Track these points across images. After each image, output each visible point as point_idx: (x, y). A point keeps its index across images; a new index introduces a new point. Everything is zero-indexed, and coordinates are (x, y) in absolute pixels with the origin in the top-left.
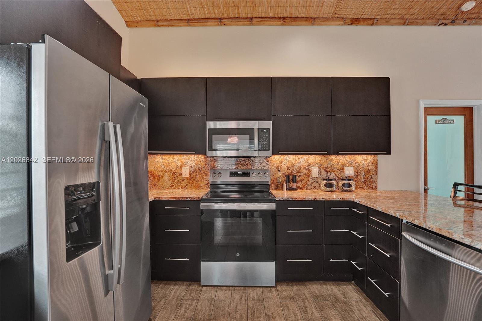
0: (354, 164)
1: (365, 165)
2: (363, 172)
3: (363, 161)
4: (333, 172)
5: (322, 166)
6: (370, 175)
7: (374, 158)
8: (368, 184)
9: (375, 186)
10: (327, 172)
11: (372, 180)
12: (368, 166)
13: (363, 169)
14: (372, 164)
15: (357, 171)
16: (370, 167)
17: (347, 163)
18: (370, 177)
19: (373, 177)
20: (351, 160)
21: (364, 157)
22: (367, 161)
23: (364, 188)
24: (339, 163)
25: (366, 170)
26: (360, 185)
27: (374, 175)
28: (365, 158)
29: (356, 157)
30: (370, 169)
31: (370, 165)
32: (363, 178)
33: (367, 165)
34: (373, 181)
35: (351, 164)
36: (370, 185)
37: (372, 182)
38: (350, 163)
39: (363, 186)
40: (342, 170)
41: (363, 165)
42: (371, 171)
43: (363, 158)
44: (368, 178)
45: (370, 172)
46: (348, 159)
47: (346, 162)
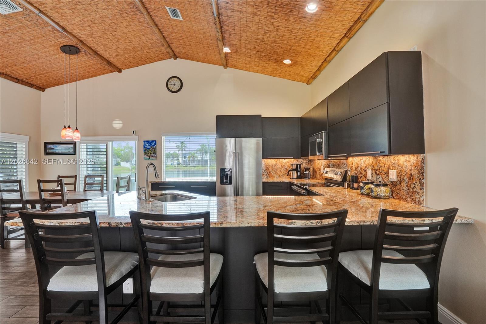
0: (397, 167)
1: (407, 168)
2: (405, 178)
3: (405, 164)
4: (381, 175)
5: (374, 168)
6: (413, 183)
7: (417, 158)
8: (410, 195)
9: (419, 199)
10: (377, 175)
11: (415, 190)
12: (411, 170)
13: (406, 173)
14: (415, 167)
15: (400, 176)
16: (413, 171)
17: (392, 165)
18: (412, 186)
19: (416, 185)
20: (395, 161)
21: (406, 157)
22: (410, 164)
23: (407, 200)
24: (385, 165)
25: (409, 176)
26: (403, 194)
27: (417, 184)
28: (408, 159)
29: (399, 157)
30: (412, 174)
31: (412, 168)
32: (405, 185)
33: (410, 168)
34: (416, 192)
35: (395, 167)
36: (413, 196)
37: (415, 194)
38: (394, 165)
39: (405, 196)
40: (387, 173)
41: (406, 167)
42: (414, 177)
43: (406, 159)
44: (410, 187)
45: (412, 179)
46: (392, 161)
47: (390, 163)
